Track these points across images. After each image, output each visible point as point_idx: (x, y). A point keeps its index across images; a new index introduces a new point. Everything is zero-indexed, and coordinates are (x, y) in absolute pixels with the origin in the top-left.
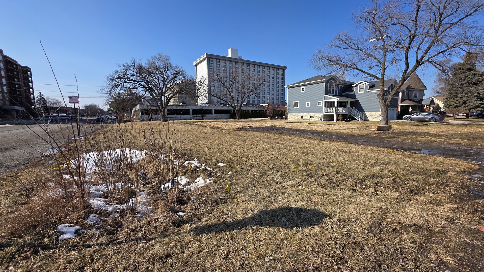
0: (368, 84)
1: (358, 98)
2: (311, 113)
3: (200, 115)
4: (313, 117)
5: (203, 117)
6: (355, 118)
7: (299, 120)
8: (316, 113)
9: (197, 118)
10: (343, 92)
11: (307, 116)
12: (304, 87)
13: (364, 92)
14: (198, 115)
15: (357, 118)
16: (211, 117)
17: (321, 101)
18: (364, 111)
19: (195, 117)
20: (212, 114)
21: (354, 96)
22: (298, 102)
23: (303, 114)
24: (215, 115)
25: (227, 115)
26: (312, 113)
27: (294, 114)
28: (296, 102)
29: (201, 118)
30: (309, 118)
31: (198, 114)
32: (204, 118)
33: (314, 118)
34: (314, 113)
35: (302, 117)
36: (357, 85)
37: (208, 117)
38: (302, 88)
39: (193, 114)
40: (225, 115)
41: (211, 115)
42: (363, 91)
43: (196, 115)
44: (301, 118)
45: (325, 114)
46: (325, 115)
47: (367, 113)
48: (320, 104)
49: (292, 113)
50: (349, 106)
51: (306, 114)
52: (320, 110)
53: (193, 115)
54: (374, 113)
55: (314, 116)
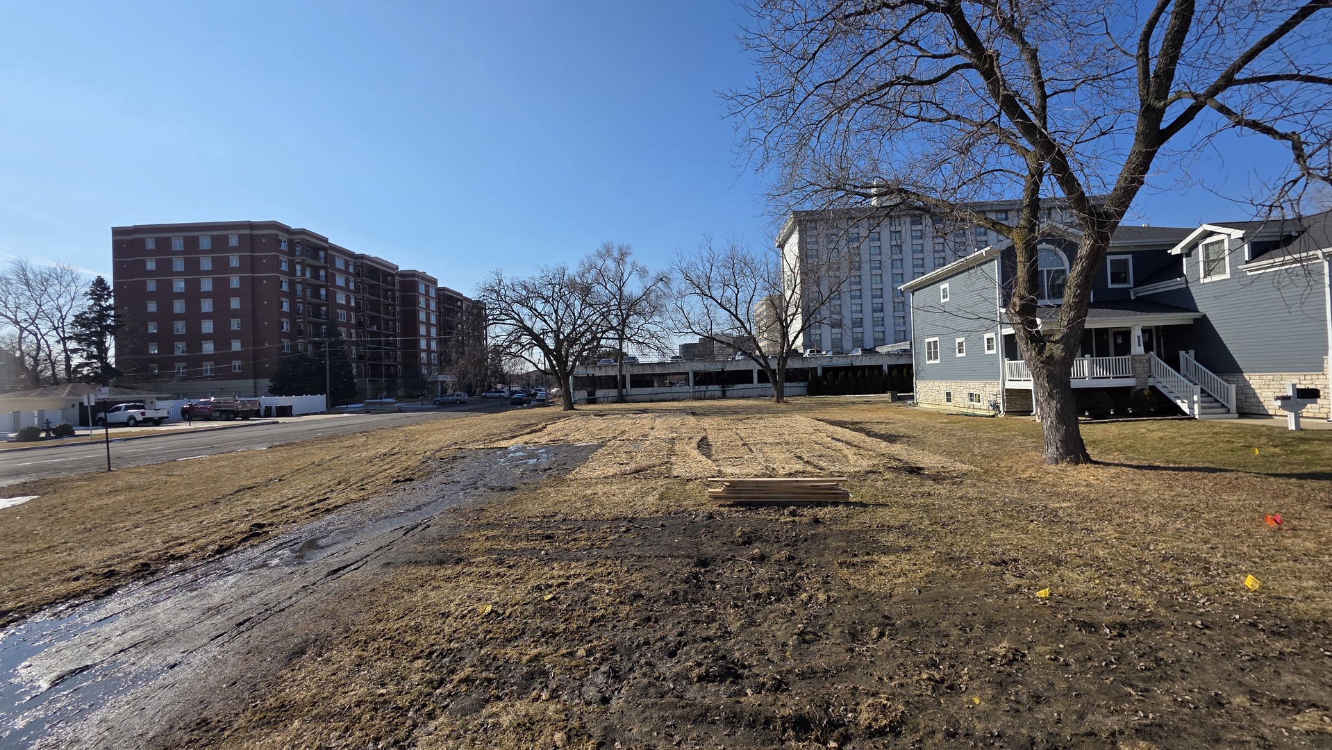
0: (1238, 234)
1: (1204, 306)
2: (971, 383)
3: (717, 387)
4: (977, 398)
5: (724, 392)
6: (1179, 402)
7: (942, 408)
8: (981, 384)
9: (708, 394)
10: (1135, 287)
11: (960, 394)
12: (946, 285)
13: (1227, 276)
14: (711, 387)
15: (1185, 407)
16: (747, 393)
17: (993, 335)
18: (1239, 371)
19: (703, 393)
20: (752, 382)
21: (1183, 300)
22: (937, 339)
23: (950, 383)
24: (760, 385)
25: (802, 384)
26: (974, 382)
27: (930, 384)
28: (932, 340)
29: (719, 394)
30: (967, 402)
31: (711, 384)
32: (728, 393)
33: (979, 402)
34: (977, 384)
35: (949, 397)
36: (1193, 246)
37: (741, 393)
38: (943, 286)
39: (696, 384)
40: (795, 384)
41: (750, 385)
42: (1225, 273)
43: (704, 388)
44: (947, 401)
45: (1009, 385)
47: (1254, 380)
48: (993, 347)
49: (920, 381)
50: (1137, 349)
51: (957, 384)
52: (989, 373)
53: (696, 387)
54: (1290, 379)
55: (979, 395)
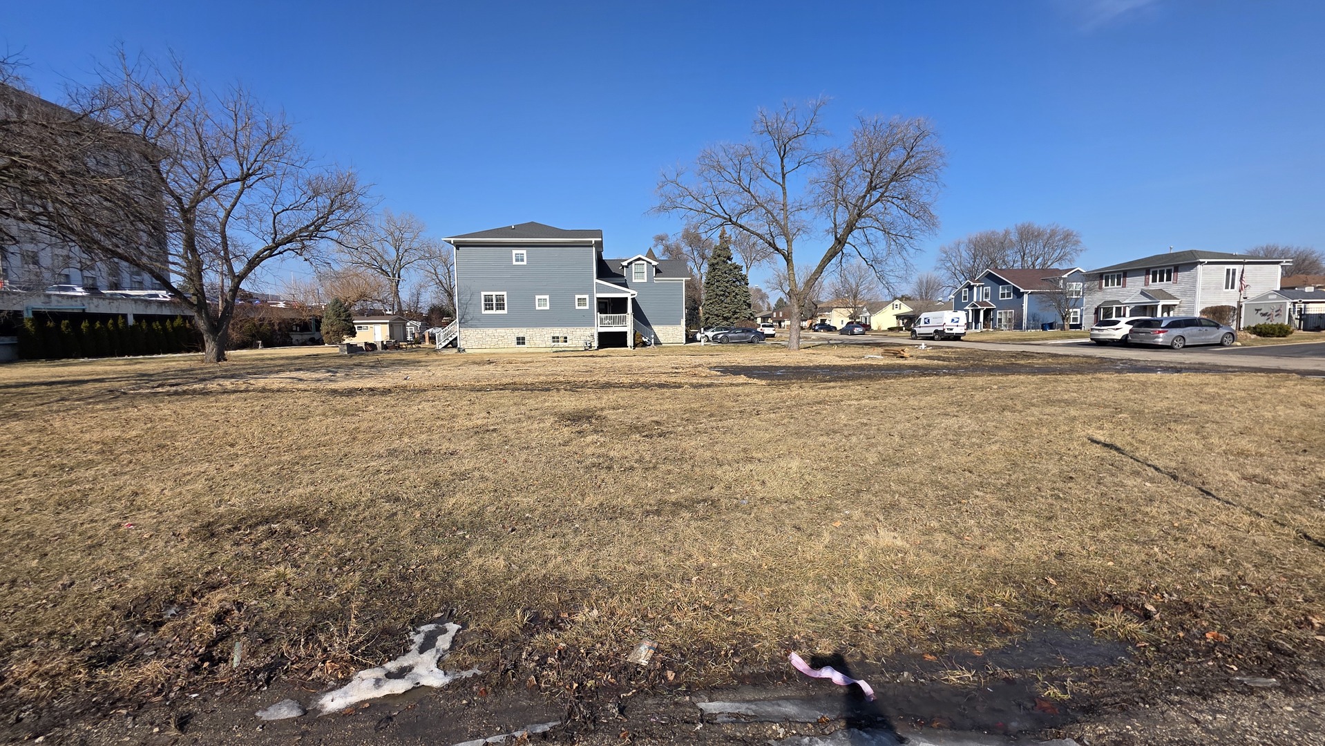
2: (555, 329)
4: (563, 339)
7: (511, 351)
8: (570, 329)
11: (540, 338)
12: (523, 251)
17: (587, 297)
18: (650, 324)
22: (505, 293)
23: (524, 330)
26: (560, 329)
27: (490, 331)
28: (494, 293)
30: (549, 343)
33: (566, 342)
34: (564, 329)
35: (521, 341)
38: (515, 251)
44: (518, 343)
45: (602, 330)
46: (600, 334)
47: (656, 328)
48: (585, 305)
49: (478, 330)
51: (537, 330)
52: (584, 320)
54: (670, 328)
55: (566, 338)
